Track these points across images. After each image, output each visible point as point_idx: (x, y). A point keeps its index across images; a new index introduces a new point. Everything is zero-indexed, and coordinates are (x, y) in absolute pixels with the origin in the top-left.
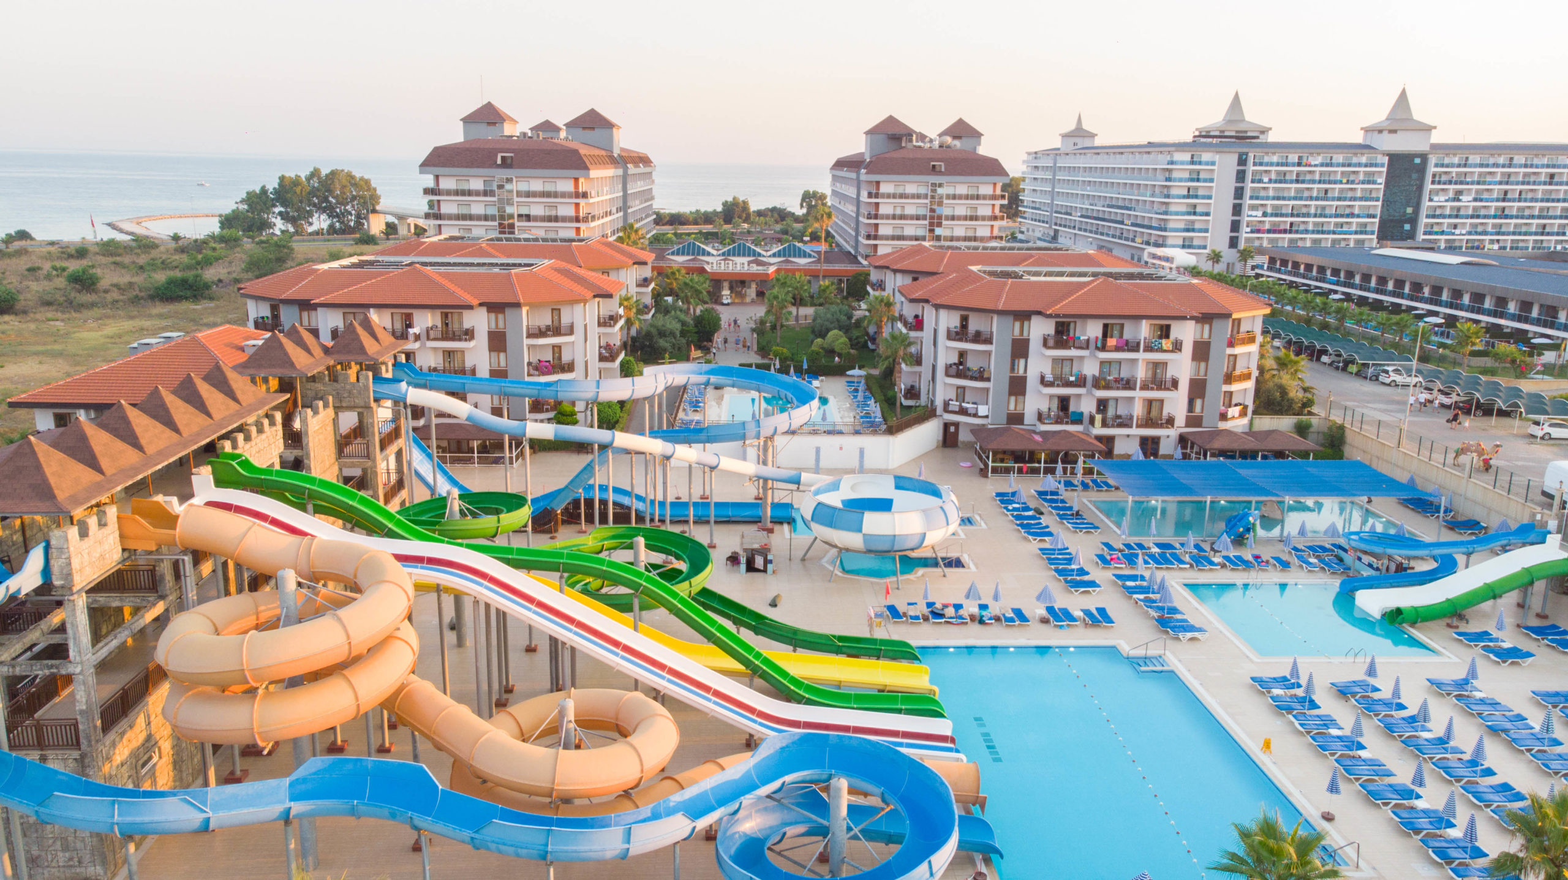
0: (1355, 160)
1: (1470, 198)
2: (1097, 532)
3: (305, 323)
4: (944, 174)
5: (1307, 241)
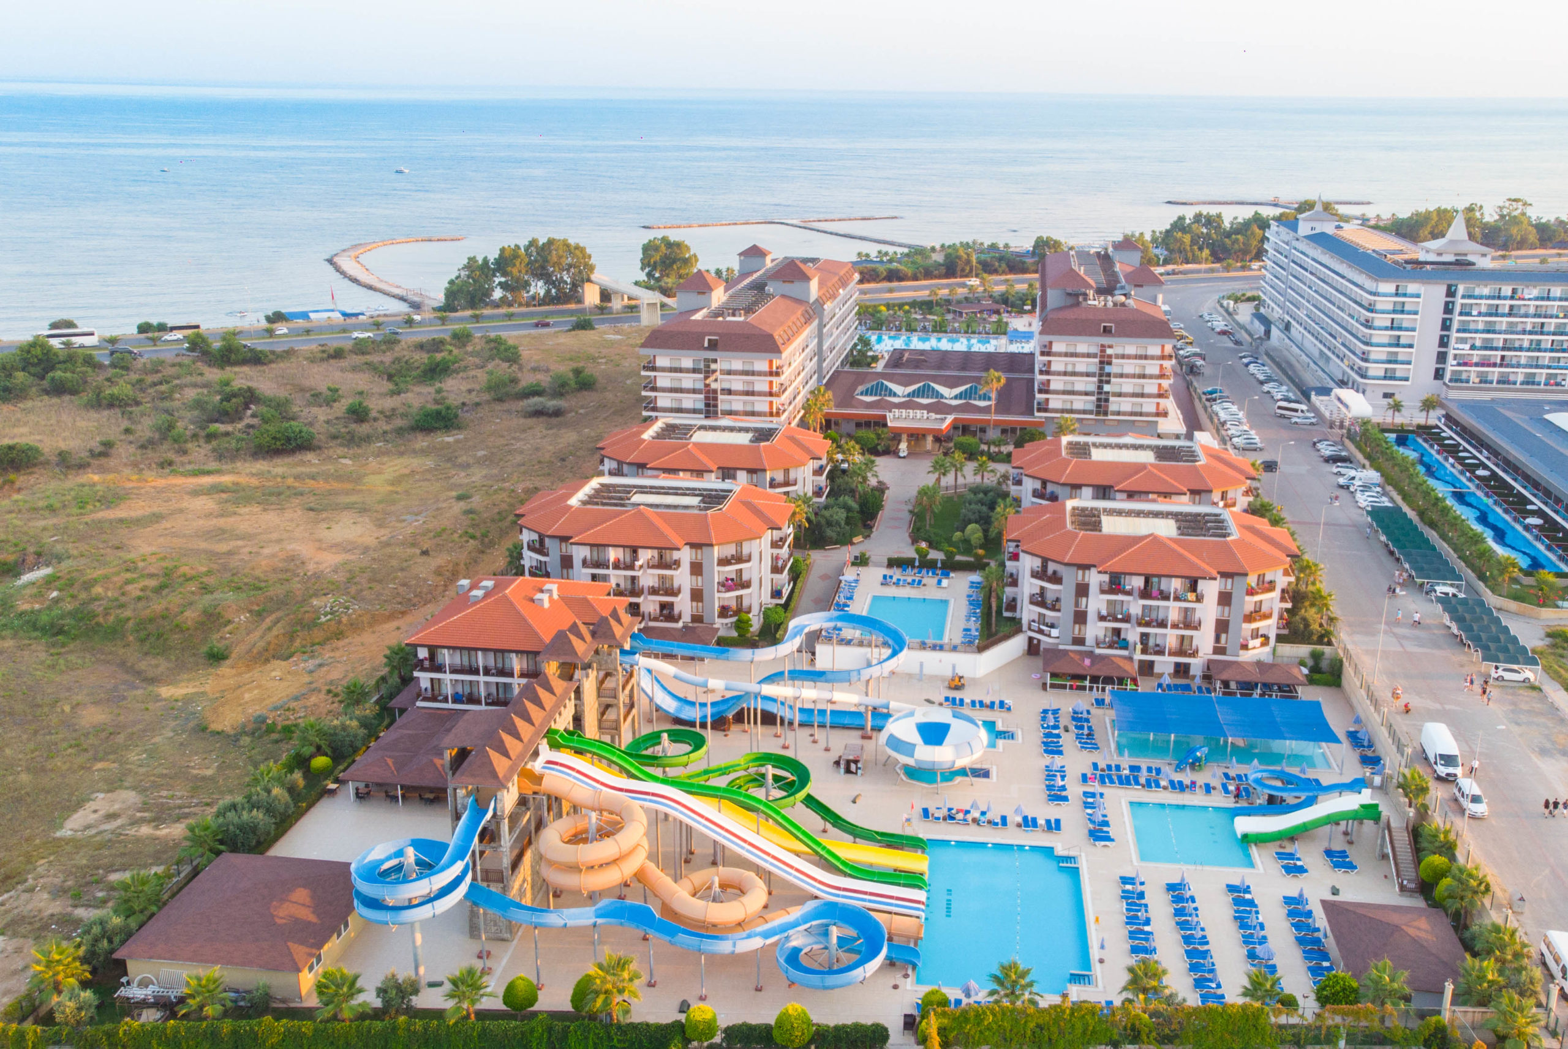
2: (1096, 752)
3: (564, 550)
4: (1113, 336)
5: (1519, 375)
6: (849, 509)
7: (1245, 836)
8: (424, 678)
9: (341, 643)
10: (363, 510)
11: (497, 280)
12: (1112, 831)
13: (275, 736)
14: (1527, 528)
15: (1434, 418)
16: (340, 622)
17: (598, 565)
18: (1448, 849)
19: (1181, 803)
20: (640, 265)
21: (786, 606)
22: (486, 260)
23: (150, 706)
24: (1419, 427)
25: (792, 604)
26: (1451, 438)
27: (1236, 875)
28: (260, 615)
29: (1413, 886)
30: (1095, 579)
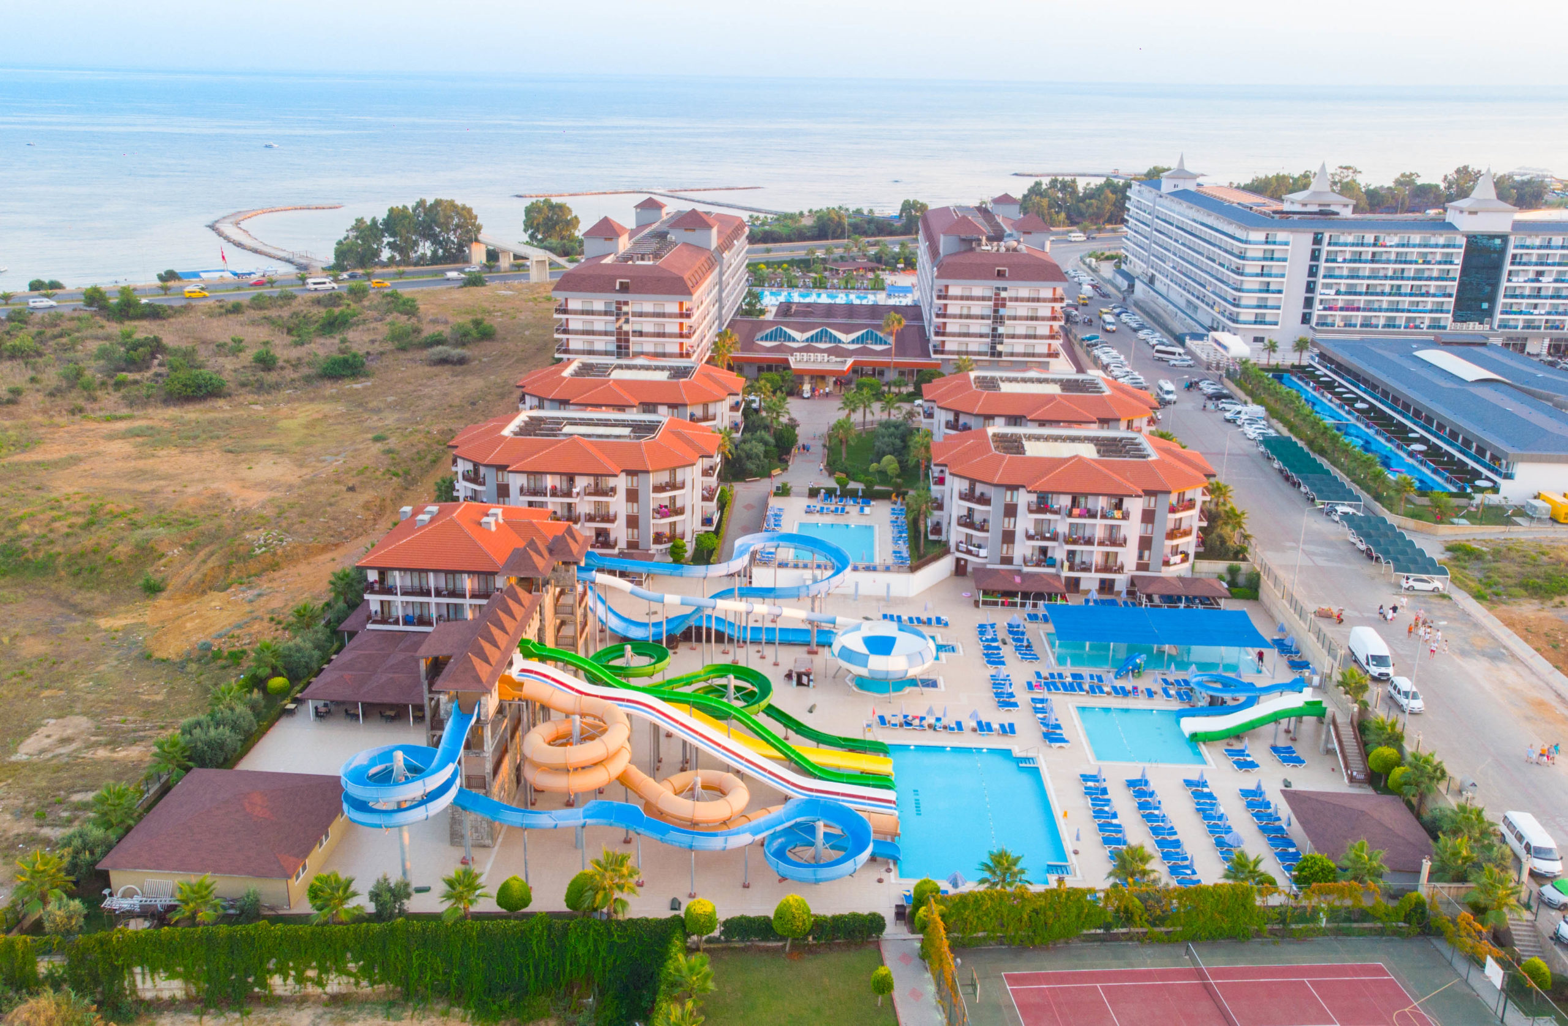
0: (1433, 241)
1: (1551, 279)
2: (1036, 663)
3: (500, 479)
4: (1007, 279)
5: (1381, 318)
6: (766, 443)
7: (1194, 736)
8: (374, 601)
9: (276, 575)
10: (282, 452)
11: (386, 240)
12: (1065, 733)
13: (223, 662)
14: (1411, 454)
15: (1306, 359)
16: (275, 554)
17: (535, 493)
18: (1396, 740)
19: (1125, 706)
20: (523, 227)
21: (717, 532)
22: (374, 221)
23: (91, 637)
24: (1293, 366)
25: (722, 532)
26: (1326, 375)
27: (1193, 772)
28: (193, 549)
29: (1362, 776)
30: (1023, 499)
